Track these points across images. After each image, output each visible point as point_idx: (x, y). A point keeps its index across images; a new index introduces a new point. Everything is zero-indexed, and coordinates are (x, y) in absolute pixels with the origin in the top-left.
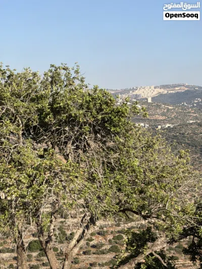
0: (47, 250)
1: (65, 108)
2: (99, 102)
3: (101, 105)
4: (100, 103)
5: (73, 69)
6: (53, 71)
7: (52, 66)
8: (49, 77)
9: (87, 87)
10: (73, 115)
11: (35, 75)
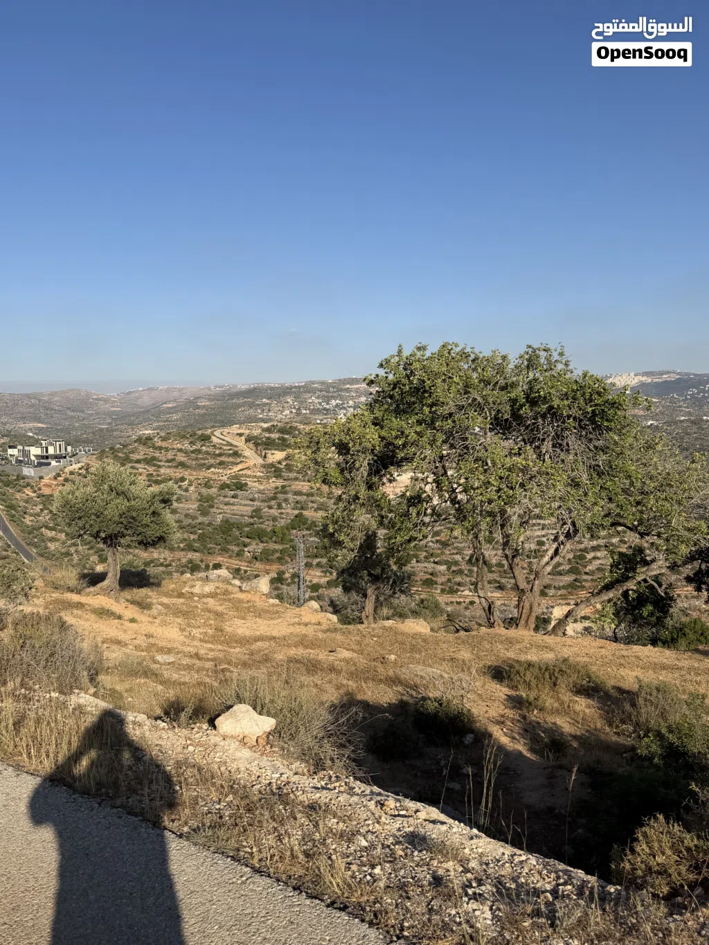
0: (513, 566)
1: (545, 398)
2: (590, 390)
3: (591, 395)
4: (590, 393)
5: (556, 351)
6: (530, 353)
7: (529, 347)
8: (525, 361)
9: (572, 373)
10: (556, 406)
11: (504, 358)
